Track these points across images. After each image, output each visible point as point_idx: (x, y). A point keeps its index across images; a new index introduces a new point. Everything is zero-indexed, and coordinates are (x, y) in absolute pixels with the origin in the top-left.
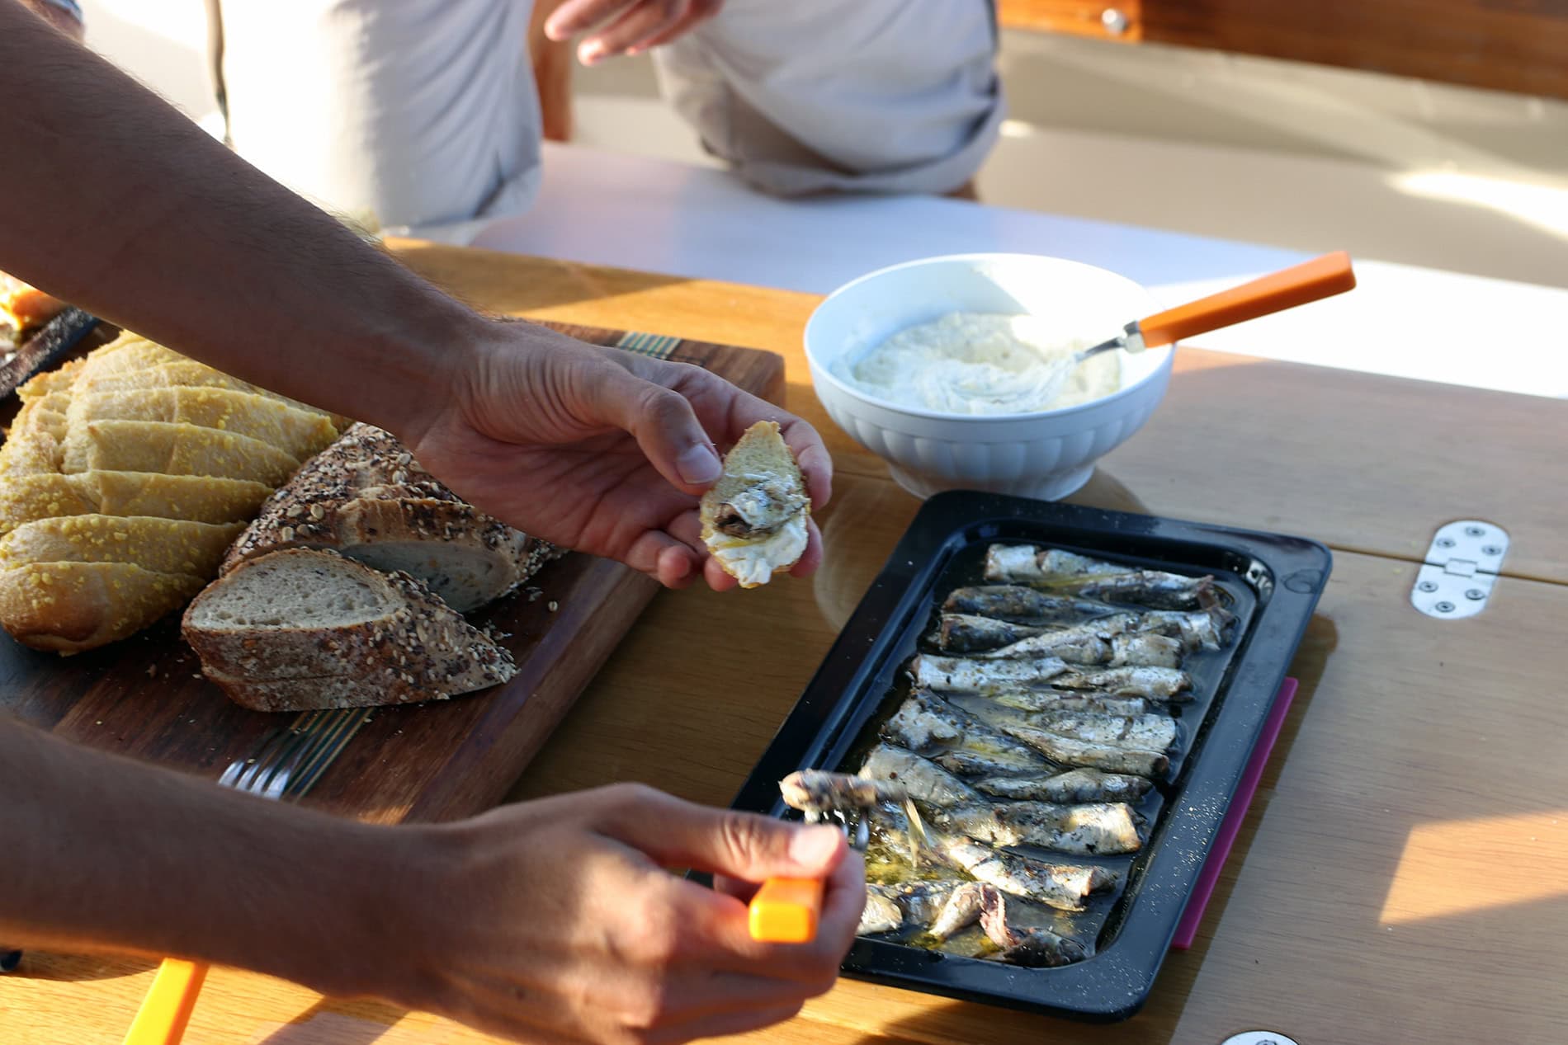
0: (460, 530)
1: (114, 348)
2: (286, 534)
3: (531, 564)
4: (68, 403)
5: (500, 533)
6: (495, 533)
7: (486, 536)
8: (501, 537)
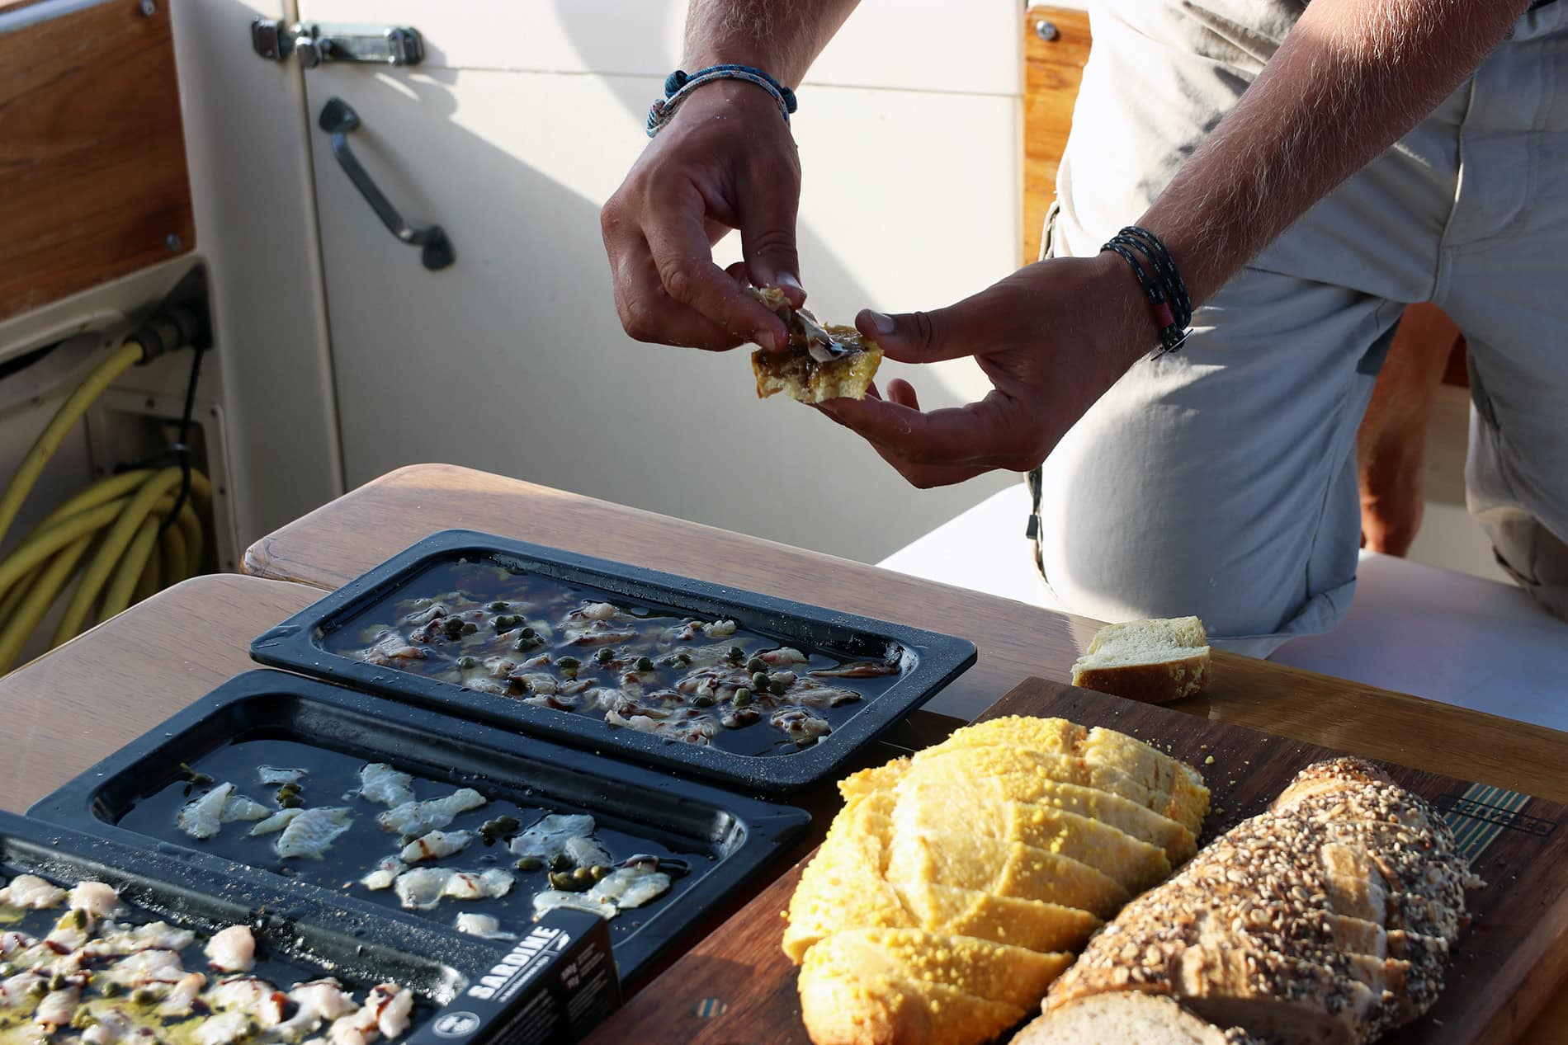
0: (1303, 991)
1: (942, 752)
2: (1120, 976)
3: (1372, 1033)
4: (893, 804)
5: (1344, 997)
6: (1339, 997)
7: (1330, 999)
8: (1344, 1003)
